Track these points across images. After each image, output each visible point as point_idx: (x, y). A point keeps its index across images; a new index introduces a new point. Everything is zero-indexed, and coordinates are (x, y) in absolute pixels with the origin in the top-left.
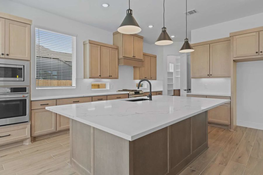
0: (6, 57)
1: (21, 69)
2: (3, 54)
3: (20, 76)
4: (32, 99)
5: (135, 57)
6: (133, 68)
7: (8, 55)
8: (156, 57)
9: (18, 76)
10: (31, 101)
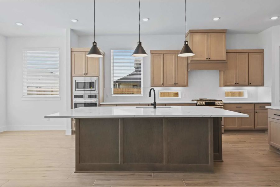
0: (86, 75)
1: (94, 82)
2: (84, 74)
3: (93, 88)
4: (101, 103)
5: (210, 58)
6: (219, 72)
7: (87, 74)
8: (263, 52)
9: (92, 87)
10: (100, 104)
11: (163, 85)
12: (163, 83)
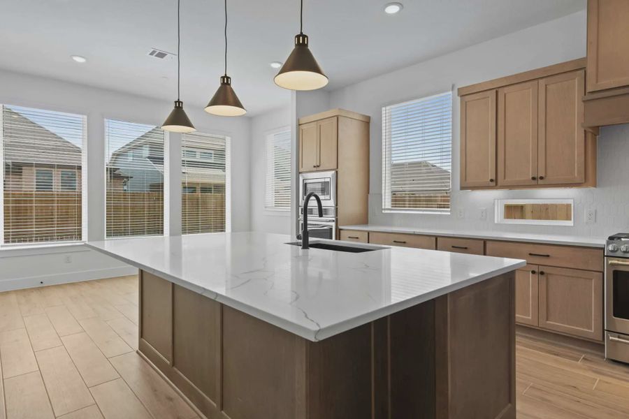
1: (328, 183)
2: (315, 166)
10: (340, 230)
11: (494, 184)
12: (494, 178)
